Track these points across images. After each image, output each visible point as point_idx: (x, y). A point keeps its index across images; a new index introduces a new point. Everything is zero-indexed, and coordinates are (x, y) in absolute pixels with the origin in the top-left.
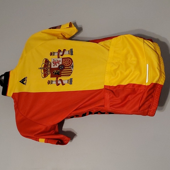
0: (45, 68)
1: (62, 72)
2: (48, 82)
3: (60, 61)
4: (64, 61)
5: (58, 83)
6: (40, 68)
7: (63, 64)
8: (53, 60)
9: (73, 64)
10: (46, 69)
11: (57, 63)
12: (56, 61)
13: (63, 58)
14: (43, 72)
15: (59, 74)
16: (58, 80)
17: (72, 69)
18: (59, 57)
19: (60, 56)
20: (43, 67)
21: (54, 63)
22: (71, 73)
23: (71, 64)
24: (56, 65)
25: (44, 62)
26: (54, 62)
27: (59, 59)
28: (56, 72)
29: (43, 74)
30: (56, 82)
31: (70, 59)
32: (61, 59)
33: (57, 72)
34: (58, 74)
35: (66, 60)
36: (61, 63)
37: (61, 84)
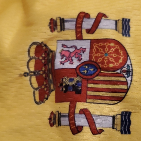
0: (41, 72)
1: (90, 85)
2: (50, 119)
3: (84, 50)
4: (97, 51)
5: (74, 124)
6: (26, 74)
7: (94, 59)
8: (63, 46)
9: (128, 63)
10: (44, 75)
11: (74, 58)
12: (72, 50)
13: (93, 42)
14: (36, 85)
15: (79, 92)
16: (77, 111)
17: (129, 79)
18: (79, 37)
19: (84, 31)
20: (32, 69)
21: (63, 56)
22: (126, 91)
23: (121, 61)
24: (72, 63)
25: (32, 54)
26: (63, 53)
27: (80, 44)
28: (68, 83)
29: (37, 92)
30: (69, 120)
31: (117, 47)
32: (86, 45)
33: (71, 84)
34: (75, 88)
35: (104, 47)
36: (85, 57)
37: (87, 130)
